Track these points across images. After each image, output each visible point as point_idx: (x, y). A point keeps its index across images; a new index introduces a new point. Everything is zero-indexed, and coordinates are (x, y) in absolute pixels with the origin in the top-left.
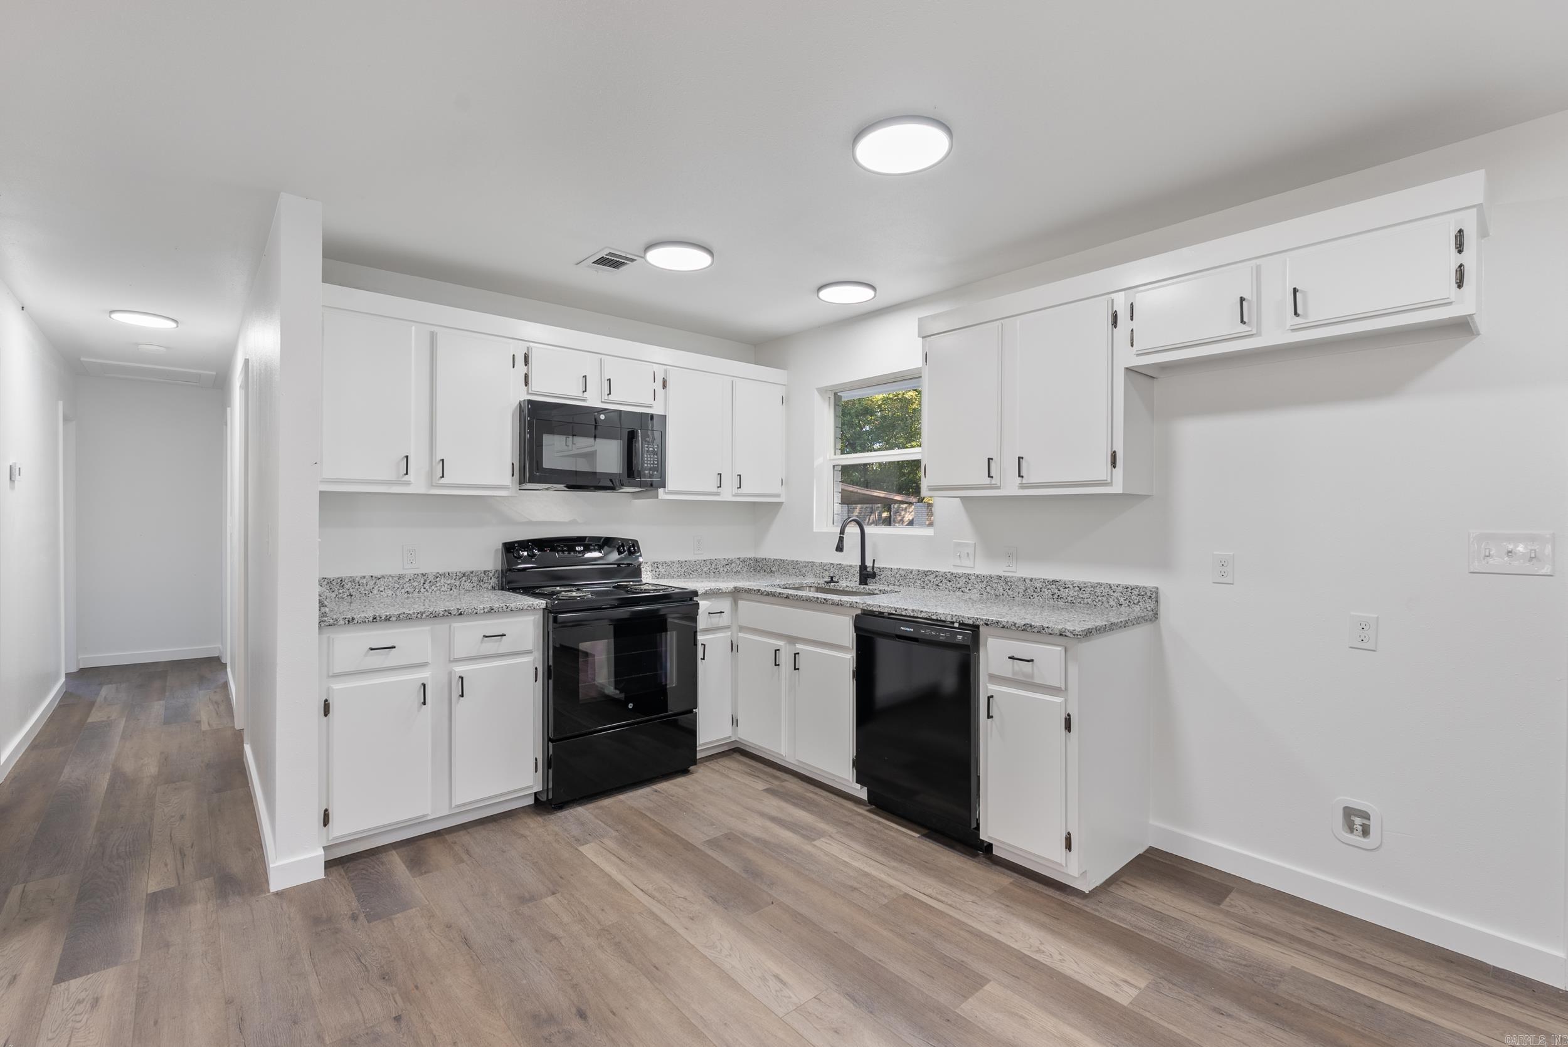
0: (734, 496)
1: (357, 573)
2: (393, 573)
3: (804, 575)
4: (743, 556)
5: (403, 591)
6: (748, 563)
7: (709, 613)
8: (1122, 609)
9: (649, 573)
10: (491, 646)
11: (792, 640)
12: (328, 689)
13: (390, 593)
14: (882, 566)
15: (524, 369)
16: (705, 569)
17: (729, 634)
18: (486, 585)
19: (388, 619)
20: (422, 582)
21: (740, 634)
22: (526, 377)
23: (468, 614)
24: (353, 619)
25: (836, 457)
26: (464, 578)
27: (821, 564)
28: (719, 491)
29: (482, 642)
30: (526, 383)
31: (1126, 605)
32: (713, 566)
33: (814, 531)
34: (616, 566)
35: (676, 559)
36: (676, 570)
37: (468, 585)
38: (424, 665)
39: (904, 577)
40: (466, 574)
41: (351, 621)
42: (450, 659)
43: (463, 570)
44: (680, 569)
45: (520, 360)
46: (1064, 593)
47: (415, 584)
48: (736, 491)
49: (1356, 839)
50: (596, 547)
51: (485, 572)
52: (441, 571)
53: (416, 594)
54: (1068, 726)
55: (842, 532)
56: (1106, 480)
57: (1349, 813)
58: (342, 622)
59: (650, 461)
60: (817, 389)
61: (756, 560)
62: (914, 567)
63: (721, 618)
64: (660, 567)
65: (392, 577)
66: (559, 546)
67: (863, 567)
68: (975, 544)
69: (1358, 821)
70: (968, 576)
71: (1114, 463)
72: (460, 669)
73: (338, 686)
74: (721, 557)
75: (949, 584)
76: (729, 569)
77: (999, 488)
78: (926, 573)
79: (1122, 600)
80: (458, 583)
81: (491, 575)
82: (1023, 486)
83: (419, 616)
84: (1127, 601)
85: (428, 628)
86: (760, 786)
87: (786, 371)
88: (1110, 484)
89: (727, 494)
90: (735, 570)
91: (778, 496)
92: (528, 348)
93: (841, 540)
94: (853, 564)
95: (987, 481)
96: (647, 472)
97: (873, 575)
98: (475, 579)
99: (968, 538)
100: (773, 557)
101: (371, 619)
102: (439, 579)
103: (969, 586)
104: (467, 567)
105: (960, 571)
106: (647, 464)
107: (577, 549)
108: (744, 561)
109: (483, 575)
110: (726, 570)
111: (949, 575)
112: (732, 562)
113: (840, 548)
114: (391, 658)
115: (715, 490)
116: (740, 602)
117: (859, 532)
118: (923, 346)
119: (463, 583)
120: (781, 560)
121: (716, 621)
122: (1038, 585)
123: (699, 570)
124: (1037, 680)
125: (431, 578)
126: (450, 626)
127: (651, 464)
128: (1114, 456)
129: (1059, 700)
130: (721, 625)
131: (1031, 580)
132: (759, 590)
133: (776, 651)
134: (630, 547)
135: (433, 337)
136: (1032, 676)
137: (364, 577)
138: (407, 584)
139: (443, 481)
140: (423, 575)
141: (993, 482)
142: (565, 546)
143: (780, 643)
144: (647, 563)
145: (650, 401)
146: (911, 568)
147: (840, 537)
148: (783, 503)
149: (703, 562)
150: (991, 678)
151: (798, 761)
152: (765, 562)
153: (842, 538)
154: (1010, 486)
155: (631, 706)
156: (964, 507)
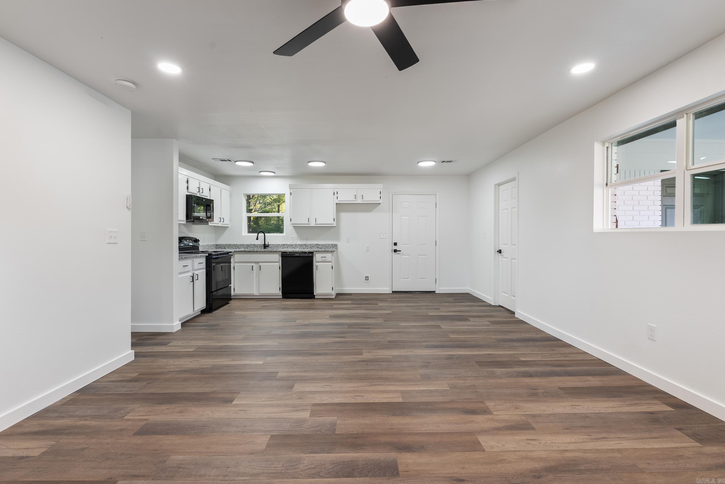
11: (257, 263)
14: (270, 244)
15: (187, 185)
19: (187, 258)
21: (235, 264)
22: (188, 187)
23: (197, 257)
25: (245, 214)
27: (246, 245)
29: (198, 265)
30: (188, 189)
33: (243, 235)
38: (190, 271)
45: (186, 182)
46: (320, 247)
48: (222, 223)
49: (367, 281)
54: (332, 268)
57: (366, 277)
59: (211, 213)
60: (243, 194)
61: (217, 245)
62: (280, 243)
67: (265, 244)
68: (297, 237)
69: (367, 278)
70: (296, 245)
72: (196, 272)
73: (179, 276)
75: (291, 247)
78: (284, 245)
82: (316, 224)
83: (191, 257)
84: (332, 247)
85: (190, 261)
87: (230, 187)
88: (333, 224)
91: (228, 225)
92: (188, 178)
97: (268, 246)
99: (295, 235)
100: (225, 244)
103: (296, 247)
105: (294, 244)
110: (210, 248)
111: (291, 245)
112: (212, 245)
113: (257, 239)
114: (186, 269)
115: (218, 222)
116: (235, 255)
117: (264, 235)
118: (290, 191)
120: (229, 244)
122: (314, 245)
124: (327, 261)
126: (193, 260)
128: (334, 219)
129: (331, 263)
131: (312, 244)
133: (252, 266)
134: (197, 241)
136: (326, 260)
141: (309, 223)
143: (253, 264)
146: (279, 244)
148: (229, 227)
150: (317, 262)
151: (260, 294)
152: (221, 245)
153: (258, 237)
154: (313, 224)
155: (223, 283)
156: (295, 229)
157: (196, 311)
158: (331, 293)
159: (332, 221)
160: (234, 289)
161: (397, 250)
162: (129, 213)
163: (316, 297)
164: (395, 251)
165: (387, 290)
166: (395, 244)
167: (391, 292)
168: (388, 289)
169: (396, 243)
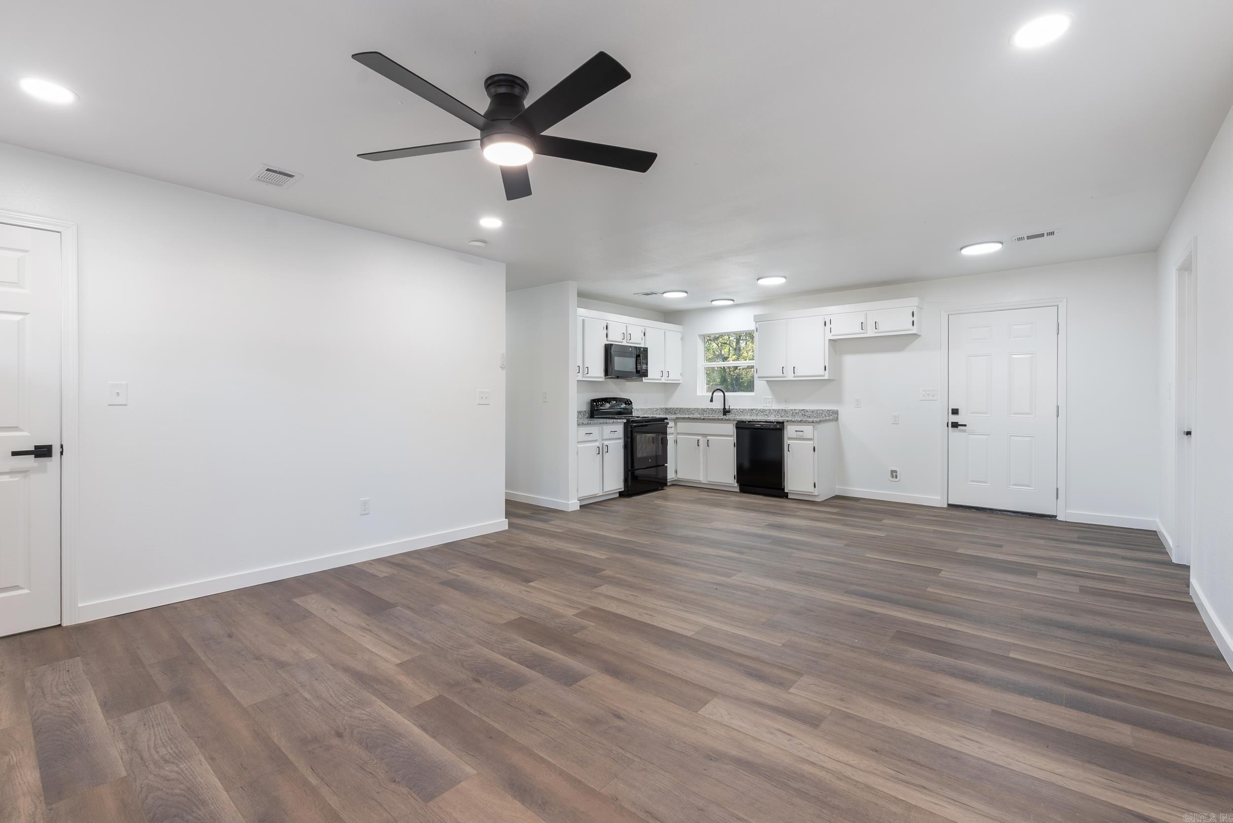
0: (665, 380)
3: (693, 414)
4: (662, 407)
6: (663, 410)
11: (704, 435)
15: (606, 332)
16: (649, 413)
21: (678, 436)
22: (607, 334)
25: (706, 364)
27: (702, 409)
30: (607, 337)
32: (651, 411)
33: (698, 395)
35: (640, 408)
37: (581, 415)
38: (599, 440)
39: (743, 412)
40: (581, 412)
42: (605, 439)
44: (641, 412)
45: (605, 328)
46: (807, 414)
48: (666, 378)
49: (894, 479)
54: (814, 451)
55: (712, 395)
56: (823, 375)
57: (892, 472)
60: (700, 336)
61: (667, 409)
62: (747, 408)
67: (724, 409)
68: (772, 398)
69: (894, 474)
70: (770, 410)
71: (825, 370)
72: (606, 443)
74: (654, 407)
75: (762, 413)
77: (785, 377)
78: (752, 410)
79: (826, 415)
81: (587, 412)
82: (794, 377)
84: (828, 414)
85: (597, 428)
87: (681, 326)
89: (663, 379)
91: (679, 380)
92: (607, 323)
94: (720, 408)
95: (782, 375)
96: (642, 371)
97: (729, 412)
99: (770, 396)
100: (676, 407)
103: (770, 414)
105: (767, 408)
106: (642, 368)
111: (762, 410)
112: (658, 409)
113: (711, 402)
114: (590, 437)
115: (660, 378)
116: (678, 424)
117: (722, 394)
118: (756, 325)
120: (680, 408)
122: (797, 412)
124: (805, 437)
126: (601, 427)
127: (644, 367)
128: (825, 367)
129: (812, 442)
131: (795, 410)
133: (698, 440)
134: (628, 402)
135: (584, 320)
136: (803, 436)
139: (587, 375)
141: (784, 375)
143: (699, 437)
145: (644, 343)
146: (745, 408)
148: (682, 383)
149: (648, 410)
150: (789, 439)
151: (708, 481)
152: (671, 409)
153: (712, 397)
154: (790, 376)
155: (650, 460)
156: (768, 384)
157: (605, 492)
158: (812, 493)
159: (822, 372)
160: (676, 472)
161: (959, 423)
162: (503, 373)
163: (790, 496)
164: (955, 425)
165: (936, 499)
166: (955, 412)
167: (946, 506)
168: (939, 498)
169: (958, 409)
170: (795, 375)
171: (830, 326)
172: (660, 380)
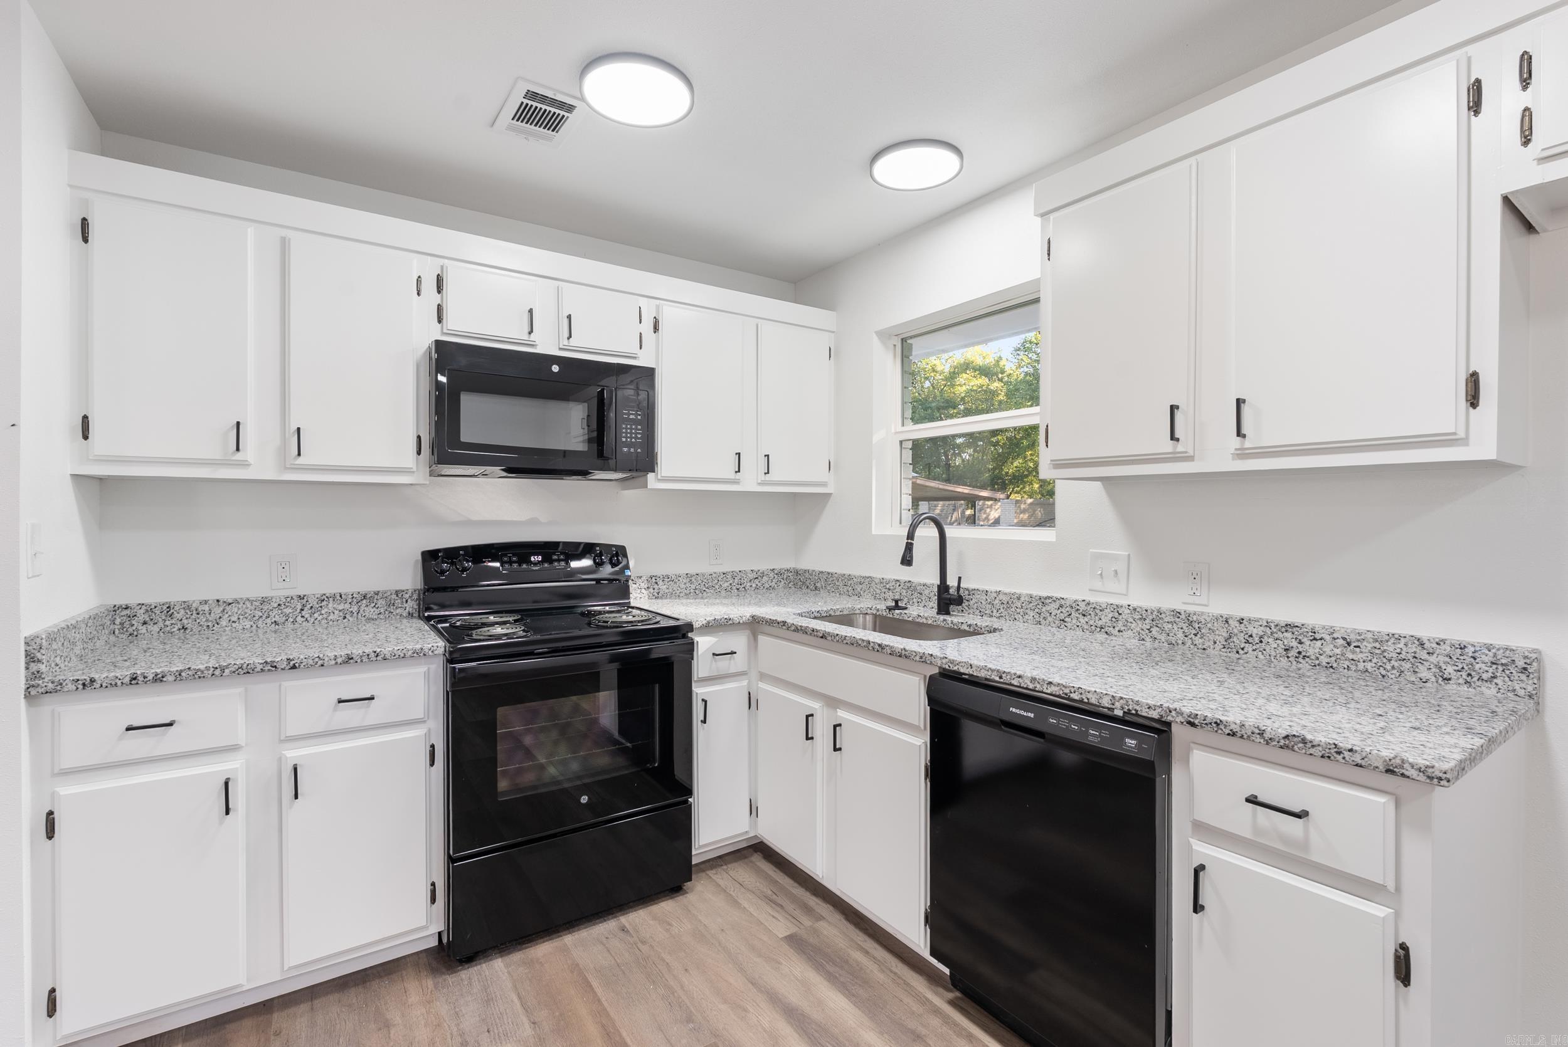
0: (759, 484)
1: (194, 595)
2: (252, 595)
3: (859, 595)
4: (778, 565)
5: (269, 621)
6: (785, 577)
7: (714, 654)
8: (1451, 687)
9: (643, 591)
10: (352, 715)
11: (833, 702)
12: (53, 795)
13: (248, 624)
14: (971, 586)
15: (436, 299)
16: (726, 584)
17: (745, 683)
18: (398, 611)
19: (159, 679)
20: (299, 607)
21: (761, 685)
22: (440, 308)
23: (308, 667)
24: (92, 681)
25: (905, 428)
26: (364, 601)
28: (737, 478)
29: (335, 710)
30: (440, 320)
31: (1461, 681)
32: (736, 581)
33: (873, 533)
34: (594, 582)
35: (682, 571)
36: (683, 586)
37: (370, 612)
38: (234, 748)
39: (1008, 605)
40: (368, 596)
41: (88, 684)
42: (280, 738)
43: (363, 589)
44: (688, 585)
45: (429, 285)
46: (1312, 649)
47: (288, 611)
48: (762, 477)
50: (562, 557)
51: (397, 593)
52: (329, 591)
53: (289, 625)
54: (1403, 970)
55: (911, 536)
56: (1455, 434)
58: (72, 687)
59: (631, 433)
60: (877, 333)
61: (797, 572)
62: (1024, 590)
63: (732, 661)
64: (660, 583)
65: (252, 602)
66: (505, 555)
67: (943, 587)
68: (1129, 555)
70: (1117, 609)
71: (1473, 400)
72: (294, 754)
73: (67, 790)
74: (748, 568)
75: (1083, 620)
76: (759, 584)
77: (1190, 458)
78: (1043, 601)
79: (1450, 670)
80: (355, 609)
81: (407, 596)
82: (1242, 454)
83: (217, 672)
84: (1464, 674)
85: (239, 690)
86: (782, 927)
87: (834, 313)
88: (1464, 441)
89: (750, 481)
90: (767, 586)
91: (824, 484)
92: (442, 267)
93: (909, 547)
94: (929, 581)
95: (1167, 446)
96: (625, 449)
98: (381, 602)
99: (1118, 547)
100: (818, 568)
101: (127, 680)
102: (324, 603)
103: (1120, 626)
104: (369, 587)
105: (1102, 599)
106: (626, 437)
107: (532, 559)
108: (780, 574)
109: (394, 596)
110: (754, 585)
111: (1082, 606)
112: (763, 575)
113: (907, 560)
114: (167, 741)
115: (731, 475)
116: (762, 639)
117: (937, 535)
119: (362, 608)
120: (829, 573)
121: (723, 664)
122: (1256, 631)
123: (717, 587)
124: (1315, 857)
125: (313, 602)
126: (280, 686)
127: (631, 438)
128: (1474, 380)
129: (1379, 911)
130: (733, 670)
131: (1241, 621)
132: (784, 623)
133: (807, 717)
135: (284, 244)
136: (1305, 845)
137: (206, 602)
138: (275, 612)
139: (301, 461)
140: (300, 598)
141: (1180, 448)
142: (514, 555)
143: (815, 705)
144: (641, 577)
145: (633, 348)
146: (1018, 591)
147: (907, 543)
148: (831, 494)
149: (722, 576)
152: (807, 575)
153: (910, 545)
154: (1221, 454)
155: (584, 799)
156: (1110, 495)
157: (290, 968)
160: (753, 810)
170: (1248, 444)
171: (1525, 99)
172: (736, 482)
